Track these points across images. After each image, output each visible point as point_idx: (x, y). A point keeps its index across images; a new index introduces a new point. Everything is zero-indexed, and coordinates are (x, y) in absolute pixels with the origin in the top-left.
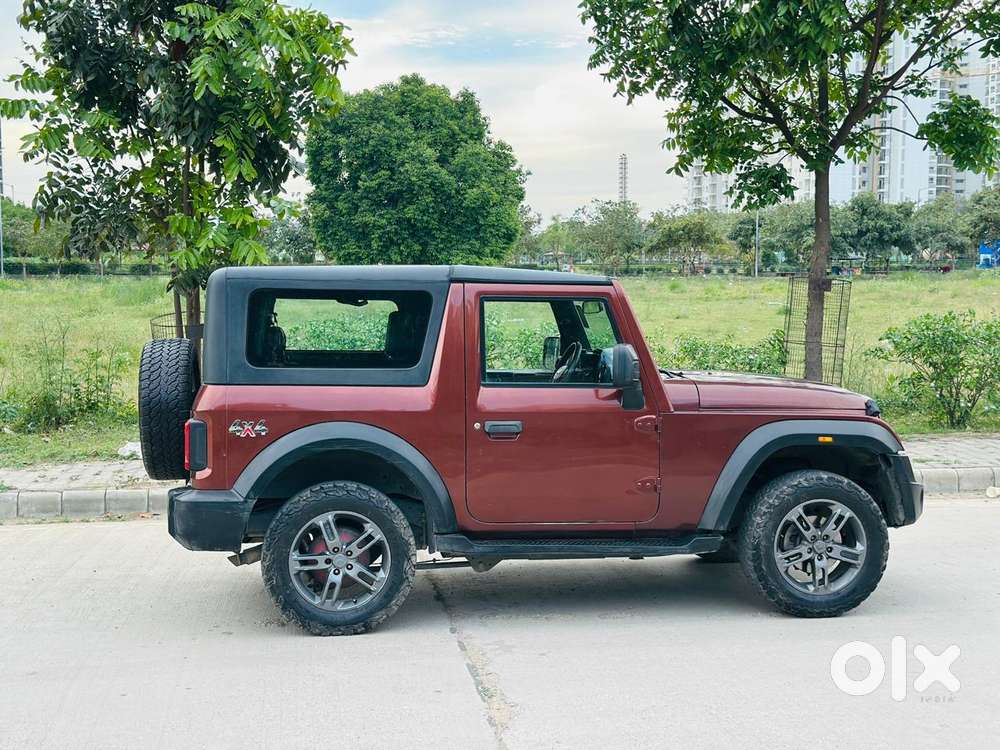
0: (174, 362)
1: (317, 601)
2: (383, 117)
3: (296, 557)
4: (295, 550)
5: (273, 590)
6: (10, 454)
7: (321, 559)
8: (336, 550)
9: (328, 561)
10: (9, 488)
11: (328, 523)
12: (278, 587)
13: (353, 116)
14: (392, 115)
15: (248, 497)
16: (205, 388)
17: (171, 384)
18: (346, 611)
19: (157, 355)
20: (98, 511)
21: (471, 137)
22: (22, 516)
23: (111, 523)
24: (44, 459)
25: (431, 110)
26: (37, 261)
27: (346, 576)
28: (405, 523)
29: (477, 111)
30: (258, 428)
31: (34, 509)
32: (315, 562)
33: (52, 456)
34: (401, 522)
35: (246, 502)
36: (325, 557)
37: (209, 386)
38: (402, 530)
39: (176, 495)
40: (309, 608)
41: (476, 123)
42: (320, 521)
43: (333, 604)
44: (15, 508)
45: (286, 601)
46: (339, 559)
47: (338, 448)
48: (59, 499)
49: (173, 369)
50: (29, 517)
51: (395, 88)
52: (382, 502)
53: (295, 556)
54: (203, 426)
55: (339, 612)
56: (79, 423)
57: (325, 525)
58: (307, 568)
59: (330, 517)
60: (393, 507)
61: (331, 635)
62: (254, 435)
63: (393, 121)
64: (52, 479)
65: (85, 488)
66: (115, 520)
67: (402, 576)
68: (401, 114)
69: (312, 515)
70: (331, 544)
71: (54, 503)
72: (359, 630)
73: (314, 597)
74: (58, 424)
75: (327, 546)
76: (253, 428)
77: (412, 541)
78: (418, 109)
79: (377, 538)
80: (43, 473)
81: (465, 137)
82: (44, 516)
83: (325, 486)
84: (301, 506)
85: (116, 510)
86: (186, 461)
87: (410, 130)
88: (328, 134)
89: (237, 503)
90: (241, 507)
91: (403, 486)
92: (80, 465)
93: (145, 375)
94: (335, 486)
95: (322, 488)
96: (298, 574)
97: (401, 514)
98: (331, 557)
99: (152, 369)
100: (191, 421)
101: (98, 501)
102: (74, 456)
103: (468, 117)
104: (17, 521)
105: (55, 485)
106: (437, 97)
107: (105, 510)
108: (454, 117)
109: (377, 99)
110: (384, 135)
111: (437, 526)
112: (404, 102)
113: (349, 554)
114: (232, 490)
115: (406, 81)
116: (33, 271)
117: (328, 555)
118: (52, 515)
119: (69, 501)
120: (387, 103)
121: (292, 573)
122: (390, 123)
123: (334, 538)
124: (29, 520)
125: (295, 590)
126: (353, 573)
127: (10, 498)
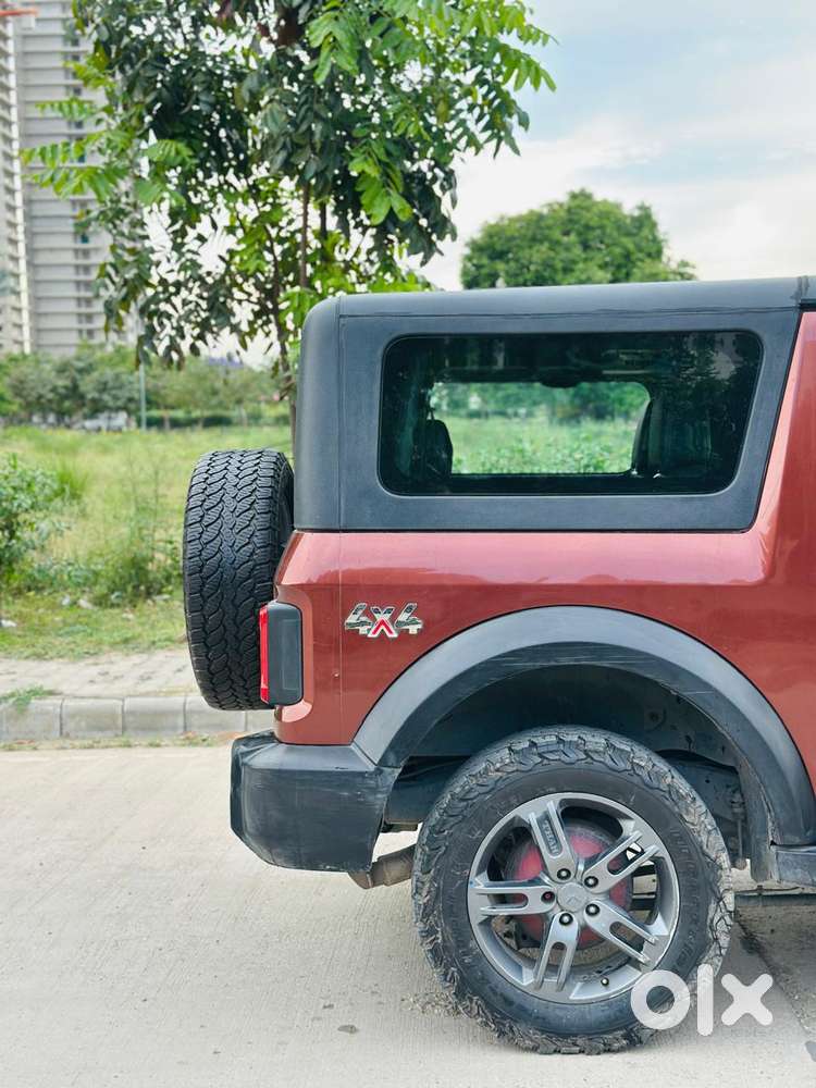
0: (247, 491)
1: (527, 979)
2: (546, 238)
3: (482, 887)
4: (478, 873)
5: (437, 954)
6: (70, 639)
7: (533, 893)
8: (564, 875)
9: (549, 897)
10: (51, 693)
11: (546, 818)
12: (445, 948)
13: (512, 238)
14: (556, 234)
15: (383, 762)
16: (298, 537)
17: (240, 534)
18: (589, 1003)
19: (216, 477)
20: (174, 728)
21: (649, 255)
22: (68, 736)
23: (192, 749)
24: (113, 645)
25: (602, 227)
26: (180, 414)
27: (585, 930)
28: (709, 821)
29: (654, 225)
30: (403, 617)
31: (83, 724)
32: (521, 899)
33: (126, 641)
34: (699, 819)
35: (378, 772)
36: (542, 889)
37: (308, 535)
38: (704, 838)
39: (245, 754)
40: (510, 993)
41: (655, 240)
42: (530, 813)
43: (561, 987)
44: (57, 725)
45: (462, 978)
46: (571, 894)
47: (565, 661)
48: (120, 712)
49: (245, 504)
50: (77, 737)
51: (561, 205)
52: (660, 776)
53: (480, 884)
54: (297, 615)
55: (573, 1004)
56: (175, 593)
57: (540, 822)
58: (505, 911)
59: (551, 804)
60: (683, 787)
61: (557, 1051)
62: (395, 635)
63: (558, 243)
64: (116, 678)
65: (156, 694)
66: (196, 744)
67: (705, 936)
68: (567, 233)
69: (514, 801)
70: (553, 860)
71: (113, 715)
72: (616, 1045)
73: (520, 968)
74: (149, 594)
75: (544, 867)
76: (393, 619)
77: (724, 859)
78: (588, 228)
79: (650, 850)
80: (105, 668)
81: (640, 255)
82: (98, 735)
83: (539, 741)
84: (491, 783)
85: (200, 727)
86: (263, 686)
87: (578, 251)
88: (485, 261)
89: (361, 774)
90: (372, 783)
91: (692, 734)
92: (160, 656)
93: (194, 516)
94: (560, 741)
95: (533, 744)
96: (487, 922)
97: (699, 802)
98: (553, 888)
99: (207, 504)
100: (273, 605)
101: (174, 713)
102: (154, 643)
103: (645, 232)
104: (61, 743)
105: (118, 688)
106: (609, 213)
107: (185, 727)
108: (628, 234)
109: (541, 217)
110: (549, 258)
111: (779, 827)
112: (571, 221)
113: (591, 882)
114: (352, 747)
115: (574, 196)
116: (176, 424)
117: (549, 884)
118: (110, 734)
119: (132, 713)
120: (550, 222)
121: (476, 919)
122: (555, 244)
123: (560, 848)
124: (77, 743)
125: (481, 956)
126: (600, 925)
127: (51, 708)
